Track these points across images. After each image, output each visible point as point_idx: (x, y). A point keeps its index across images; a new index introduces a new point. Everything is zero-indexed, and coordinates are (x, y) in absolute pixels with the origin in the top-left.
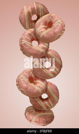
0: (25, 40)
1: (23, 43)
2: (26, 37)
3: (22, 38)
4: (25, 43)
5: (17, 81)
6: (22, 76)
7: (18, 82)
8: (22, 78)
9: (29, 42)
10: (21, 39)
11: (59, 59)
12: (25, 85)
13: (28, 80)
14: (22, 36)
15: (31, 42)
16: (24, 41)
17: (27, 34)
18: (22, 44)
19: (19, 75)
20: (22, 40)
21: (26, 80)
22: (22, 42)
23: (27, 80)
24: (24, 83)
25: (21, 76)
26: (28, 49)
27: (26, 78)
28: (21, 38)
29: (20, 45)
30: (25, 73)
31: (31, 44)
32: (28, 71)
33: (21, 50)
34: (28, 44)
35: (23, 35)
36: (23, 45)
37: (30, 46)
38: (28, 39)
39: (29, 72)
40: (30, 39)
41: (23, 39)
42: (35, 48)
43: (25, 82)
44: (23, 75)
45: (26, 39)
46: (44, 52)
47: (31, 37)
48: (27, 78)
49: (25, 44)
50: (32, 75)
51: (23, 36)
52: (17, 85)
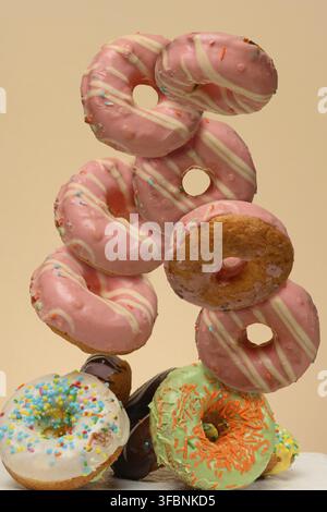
0: (104, 81)
1: (94, 93)
2: (110, 68)
3: (91, 72)
4: (106, 92)
5: (56, 208)
6: (78, 187)
7: (63, 211)
8: (78, 195)
9: (121, 89)
10: (89, 77)
11: (244, 159)
12: (89, 225)
13: (104, 204)
14: (93, 63)
15: (127, 89)
16: (101, 86)
17: (110, 54)
18: (90, 99)
19: (67, 185)
20: (93, 83)
21: (92, 205)
22: (90, 88)
23: (98, 204)
24: (85, 218)
25: (73, 188)
26: (117, 119)
27: (93, 197)
28: (87, 72)
29: (83, 102)
30: (90, 176)
31: (128, 97)
32: (102, 167)
33: (87, 121)
34: (117, 96)
35: (96, 59)
36: (97, 101)
37: (124, 104)
38: (118, 78)
39: (109, 171)
40: (125, 78)
41: (94, 77)
42: (144, 115)
43: (93, 213)
44: (83, 184)
45: (110, 78)
46: (181, 129)
47: (128, 68)
48: (98, 196)
49: (103, 98)
50: (117, 184)
51: (96, 66)
52: (58, 225)
